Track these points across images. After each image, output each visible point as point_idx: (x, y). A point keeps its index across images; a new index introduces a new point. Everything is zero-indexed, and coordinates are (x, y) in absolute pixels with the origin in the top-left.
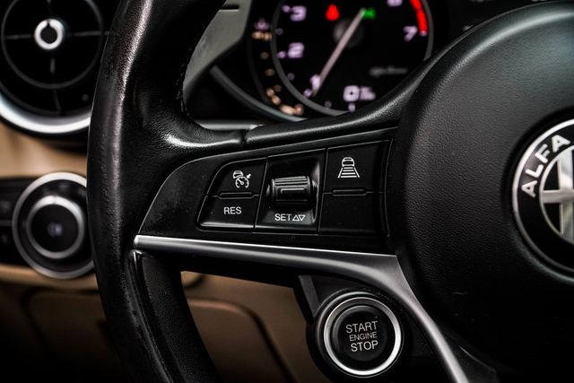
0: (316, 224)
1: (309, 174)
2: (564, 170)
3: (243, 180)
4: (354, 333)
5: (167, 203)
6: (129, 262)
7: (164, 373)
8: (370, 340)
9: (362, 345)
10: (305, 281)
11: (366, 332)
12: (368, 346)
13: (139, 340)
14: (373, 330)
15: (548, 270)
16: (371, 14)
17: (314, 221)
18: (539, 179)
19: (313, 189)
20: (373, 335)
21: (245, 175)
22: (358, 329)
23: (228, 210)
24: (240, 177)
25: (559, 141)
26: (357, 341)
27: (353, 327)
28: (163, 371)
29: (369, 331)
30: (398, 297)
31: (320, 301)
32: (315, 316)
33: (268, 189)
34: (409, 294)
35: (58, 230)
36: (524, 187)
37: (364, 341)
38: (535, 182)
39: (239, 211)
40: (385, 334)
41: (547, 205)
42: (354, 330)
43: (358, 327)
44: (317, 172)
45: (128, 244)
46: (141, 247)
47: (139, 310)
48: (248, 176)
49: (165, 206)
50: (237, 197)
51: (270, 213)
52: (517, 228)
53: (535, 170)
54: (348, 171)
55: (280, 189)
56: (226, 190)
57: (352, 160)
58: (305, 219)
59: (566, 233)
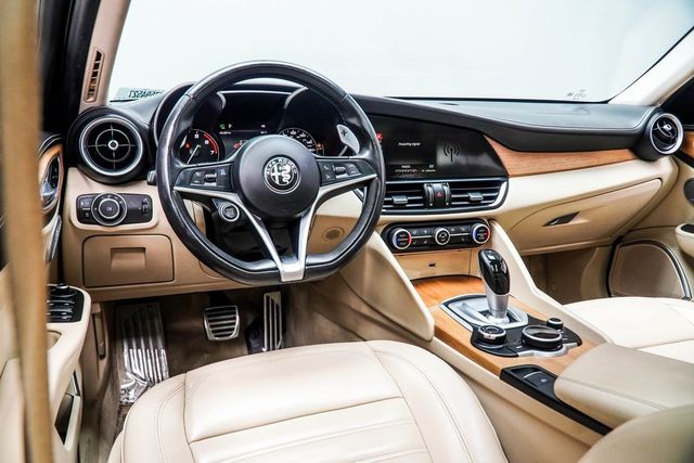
16: (200, 147)
25: (274, 162)
32: (217, 208)
33: (205, 177)
35: (110, 209)
44: (216, 173)
45: (172, 189)
46: (176, 190)
50: (198, 178)
51: (206, 183)
58: (214, 184)
59: (277, 182)
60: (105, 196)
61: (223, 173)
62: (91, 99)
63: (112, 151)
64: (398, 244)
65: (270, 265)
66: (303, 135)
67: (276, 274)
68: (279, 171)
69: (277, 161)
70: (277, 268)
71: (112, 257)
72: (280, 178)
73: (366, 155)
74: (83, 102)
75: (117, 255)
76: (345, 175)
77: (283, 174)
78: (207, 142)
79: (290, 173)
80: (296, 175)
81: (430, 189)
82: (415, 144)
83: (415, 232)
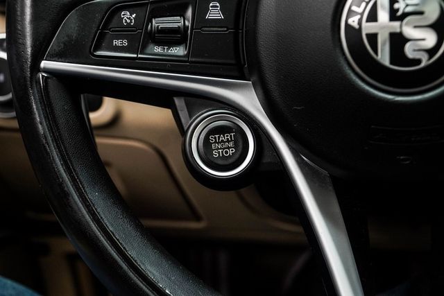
0: (187, 55)
1: (183, 15)
2: (382, 6)
3: (129, 18)
4: (215, 142)
5: (68, 36)
6: (36, 82)
7: (63, 171)
8: (229, 148)
9: (222, 152)
10: (179, 102)
11: (226, 142)
12: (226, 152)
13: (43, 145)
14: (232, 140)
15: (367, 88)
17: (186, 53)
18: (362, 14)
19: (186, 28)
20: (231, 144)
21: (131, 15)
22: (219, 139)
23: (117, 43)
24: (127, 17)
26: (218, 149)
27: (215, 138)
28: (62, 169)
29: (228, 141)
30: (252, 115)
31: (191, 117)
32: (186, 129)
33: (149, 26)
34: (261, 112)
36: (350, 21)
37: (224, 149)
38: (359, 17)
39: (125, 43)
40: (240, 144)
41: (368, 35)
42: (216, 140)
43: (219, 137)
44: (189, 13)
45: (36, 68)
46: (46, 70)
47: (44, 120)
48: (134, 16)
49: (66, 38)
50: (124, 32)
51: (151, 46)
52: (344, 54)
53: (359, 7)
54: (215, 13)
55: (158, 26)
56: (116, 26)
57: (218, 5)
58: (179, 51)
59: (383, 57)
68: (395, 16)
72: (398, 41)
77: (408, 28)
79: (439, 26)
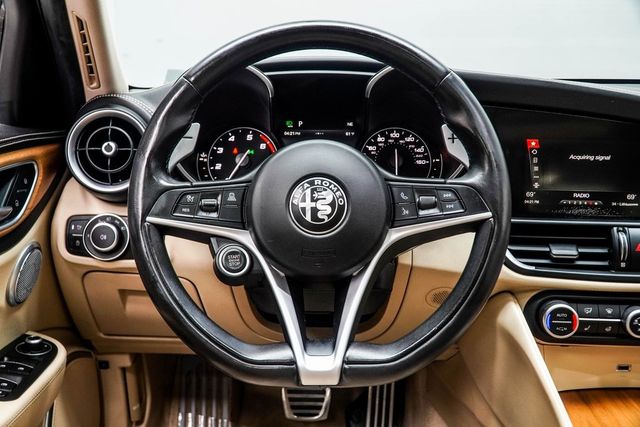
1: (216, 198)
2: (308, 195)
3: (191, 199)
4: (231, 259)
5: (161, 206)
6: (144, 227)
8: (237, 262)
9: (234, 263)
10: (213, 240)
11: (236, 259)
12: (236, 264)
14: (238, 258)
16: (252, 152)
17: (217, 216)
19: (218, 204)
20: (238, 260)
21: (191, 197)
23: (184, 210)
24: (189, 198)
25: (306, 185)
26: (232, 262)
27: (231, 257)
30: (248, 247)
31: (218, 247)
32: (216, 252)
33: (200, 203)
35: (105, 237)
36: (294, 202)
38: (298, 200)
39: (188, 210)
40: (243, 260)
41: (301, 208)
44: (219, 198)
45: (143, 220)
46: (149, 222)
48: (193, 198)
49: (159, 207)
50: (188, 205)
51: (201, 212)
55: (205, 203)
56: (184, 202)
57: (234, 194)
58: (214, 215)
59: (308, 218)
60: (103, 218)
61: (232, 198)
62: (95, 85)
63: (107, 157)
64: (553, 327)
65: (283, 354)
66: (409, 139)
67: (291, 371)
68: (313, 200)
69: (312, 183)
70: (293, 362)
71: (124, 301)
72: (315, 211)
73: (476, 178)
74: (87, 89)
75: (131, 298)
76: (434, 211)
77: (319, 205)
78: (263, 146)
79: (332, 205)
80: (341, 208)
81: (623, 237)
82: (600, 158)
83: (589, 310)
